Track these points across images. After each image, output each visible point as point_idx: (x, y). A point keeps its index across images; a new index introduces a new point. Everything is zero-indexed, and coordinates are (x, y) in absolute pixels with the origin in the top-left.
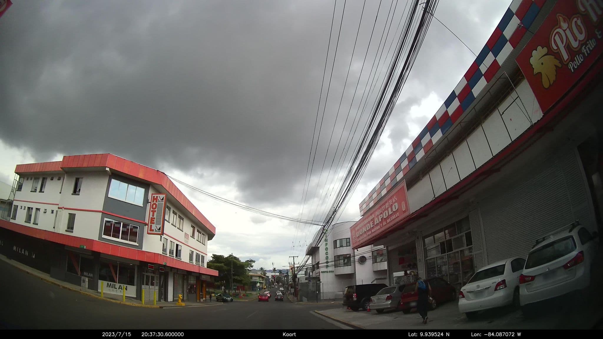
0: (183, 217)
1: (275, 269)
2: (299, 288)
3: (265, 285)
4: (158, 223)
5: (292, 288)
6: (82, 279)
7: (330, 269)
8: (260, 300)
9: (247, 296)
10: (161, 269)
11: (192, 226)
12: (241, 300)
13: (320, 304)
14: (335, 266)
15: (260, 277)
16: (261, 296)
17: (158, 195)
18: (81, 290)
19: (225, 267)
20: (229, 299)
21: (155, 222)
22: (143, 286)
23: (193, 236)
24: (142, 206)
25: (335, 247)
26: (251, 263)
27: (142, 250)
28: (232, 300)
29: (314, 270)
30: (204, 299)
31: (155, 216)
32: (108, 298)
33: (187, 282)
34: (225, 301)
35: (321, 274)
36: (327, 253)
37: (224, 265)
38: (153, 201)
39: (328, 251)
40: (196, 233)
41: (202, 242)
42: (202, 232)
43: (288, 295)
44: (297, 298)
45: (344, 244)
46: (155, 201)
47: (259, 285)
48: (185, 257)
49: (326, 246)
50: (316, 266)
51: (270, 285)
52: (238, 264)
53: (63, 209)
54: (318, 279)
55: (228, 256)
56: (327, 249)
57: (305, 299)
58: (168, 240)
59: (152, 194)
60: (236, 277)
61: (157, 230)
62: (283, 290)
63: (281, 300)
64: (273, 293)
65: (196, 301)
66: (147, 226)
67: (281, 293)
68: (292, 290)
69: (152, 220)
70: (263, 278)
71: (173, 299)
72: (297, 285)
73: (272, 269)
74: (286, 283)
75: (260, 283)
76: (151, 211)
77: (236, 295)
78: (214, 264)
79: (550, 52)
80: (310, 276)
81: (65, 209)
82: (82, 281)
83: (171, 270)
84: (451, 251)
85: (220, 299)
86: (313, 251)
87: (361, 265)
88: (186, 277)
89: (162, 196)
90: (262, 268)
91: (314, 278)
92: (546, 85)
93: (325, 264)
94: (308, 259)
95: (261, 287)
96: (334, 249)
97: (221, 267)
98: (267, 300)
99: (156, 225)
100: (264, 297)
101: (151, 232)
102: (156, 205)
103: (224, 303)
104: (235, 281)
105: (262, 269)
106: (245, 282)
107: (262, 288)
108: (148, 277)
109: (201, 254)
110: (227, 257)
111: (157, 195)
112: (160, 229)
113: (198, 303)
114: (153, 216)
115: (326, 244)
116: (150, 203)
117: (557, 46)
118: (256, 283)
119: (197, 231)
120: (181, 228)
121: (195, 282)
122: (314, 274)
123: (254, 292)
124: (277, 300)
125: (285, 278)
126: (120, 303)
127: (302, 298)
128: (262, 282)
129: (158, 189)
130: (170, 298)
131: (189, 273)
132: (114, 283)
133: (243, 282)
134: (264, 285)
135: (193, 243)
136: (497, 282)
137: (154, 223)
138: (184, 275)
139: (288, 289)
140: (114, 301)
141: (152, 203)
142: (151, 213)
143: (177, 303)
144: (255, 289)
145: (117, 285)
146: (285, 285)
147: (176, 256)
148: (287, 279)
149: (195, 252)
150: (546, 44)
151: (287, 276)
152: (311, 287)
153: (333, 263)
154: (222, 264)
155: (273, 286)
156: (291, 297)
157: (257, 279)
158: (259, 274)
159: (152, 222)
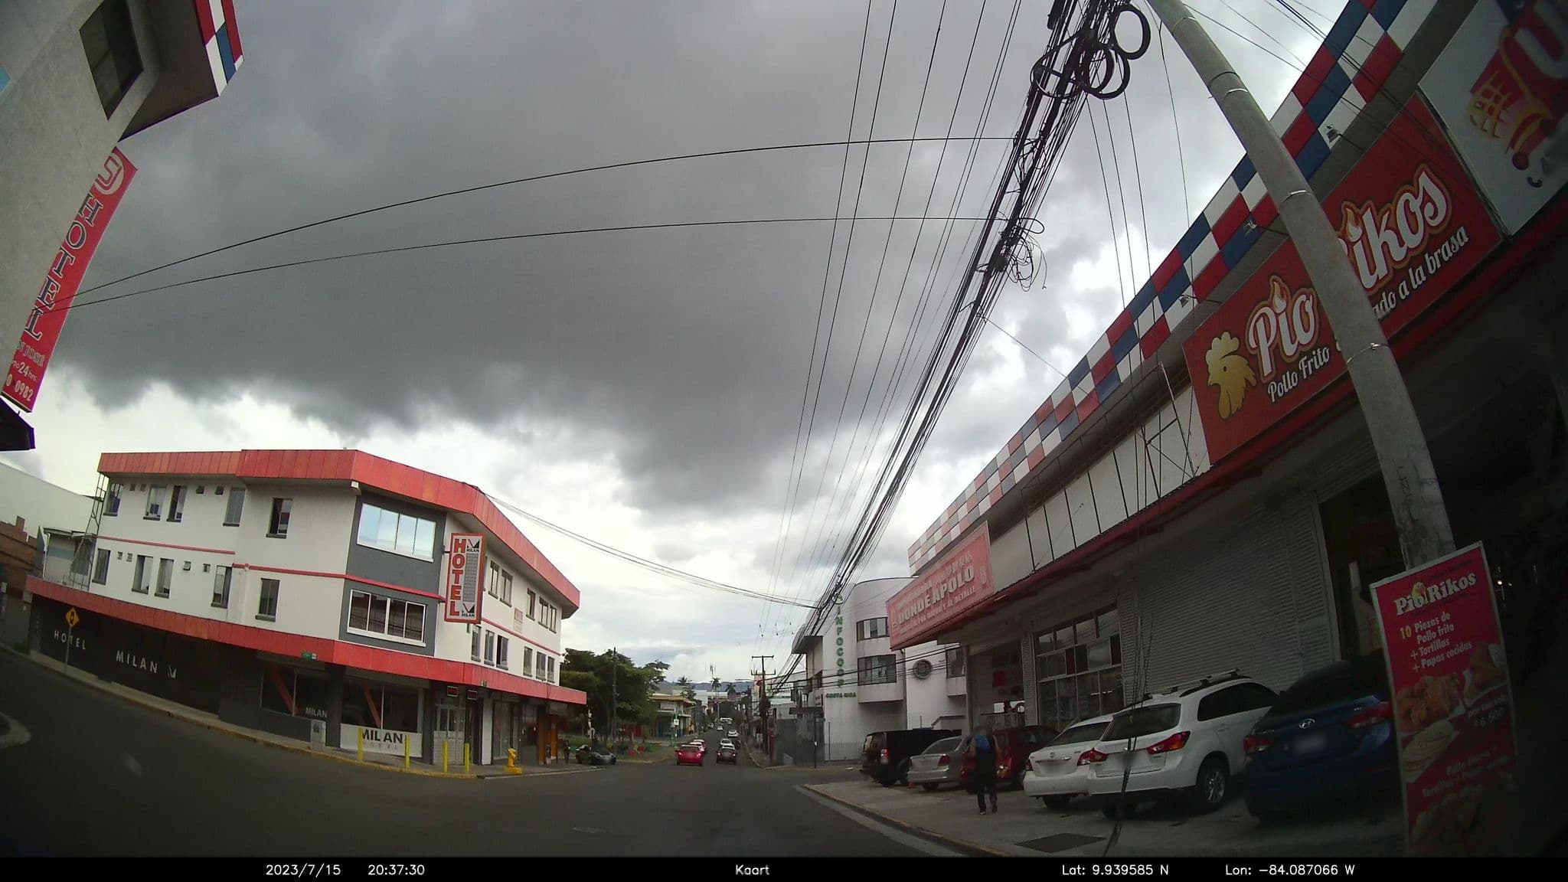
0: (512, 575)
1: (716, 680)
2: (775, 733)
3: (692, 723)
4: (468, 597)
5: (758, 731)
6: (312, 726)
7: (846, 689)
8: (682, 761)
9: (647, 750)
10: (473, 695)
11: (530, 592)
12: (635, 761)
13: (821, 769)
14: (858, 683)
15: (679, 702)
16: (684, 750)
17: (467, 537)
18: (309, 748)
19: (598, 680)
20: (607, 758)
21: (461, 594)
22: (436, 734)
23: (531, 615)
24: (432, 561)
25: (860, 637)
26: (660, 670)
27: (435, 657)
28: (613, 761)
29: (811, 691)
30: (553, 758)
31: (461, 583)
32: (375, 762)
33: (520, 719)
34: (596, 762)
35: (826, 701)
36: (840, 652)
37: (596, 675)
38: (456, 551)
39: (843, 647)
40: (538, 605)
41: (549, 626)
42: (550, 603)
43: (750, 748)
44: (769, 756)
45: (881, 631)
46: (460, 549)
47: (678, 724)
48: (515, 665)
49: (838, 634)
50: (816, 680)
51: (704, 723)
52: (628, 671)
53: (247, 569)
54: (819, 712)
55: (604, 653)
56: (840, 641)
57: (788, 759)
58: (482, 629)
59: (453, 534)
60: (623, 705)
61: (465, 612)
62: (736, 735)
63: (732, 761)
64: (712, 743)
65: (538, 763)
66: (444, 604)
67: (731, 744)
68: (759, 737)
69: (455, 590)
70: (687, 705)
71: (492, 758)
72: (772, 726)
73: (709, 680)
74: (745, 719)
75: (679, 718)
76: (451, 572)
77: (623, 749)
78: (571, 672)
79: (1243, 351)
80: (801, 705)
81: (251, 568)
82: (312, 730)
83: (489, 696)
84: (1085, 670)
85: (587, 758)
86: (807, 645)
87: (922, 682)
88: (516, 708)
89: (475, 539)
90: (683, 679)
91: (809, 710)
92: (1224, 413)
93: (837, 679)
94: (797, 662)
95: (682, 727)
96: (857, 641)
97: (589, 680)
98: (697, 762)
99: (465, 603)
100: (690, 755)
101: (453, 616)
102: (462, 557)
103: (598, 768)
104: (622, 713)
105: (683, 682)
106: (644, 716)
107: (684, 730)
108: (444, 713)
109: (548, 654)
110: (600, 655)
111: (464, 537)
112: (472, 610)
113: (541, 766)
114: (457, 581)
115: (840, 630)
116: (448, 554)
117: (1257, 343)
118: (669, 718)
119: (540, 602)
120: (507, 600)
121: (535, 719)
122: (809, 701)
123: (664, 742)
124: (721, 760)
125: (741, 706)
126: (401, 771)
127: (783, 756)
128: (684, 715)
129: (466, 523)
130: (486, 758)
131: (525, 699)
132: (375, 729)
133: (640, 716)
134: (689, 722)
135: (532, 629)
136: (1082, 753)
137: (459, 598)
138: (512, 705)
139: (749, 733)
140: (387, 767)
141: (454, 554)
142: (453, 576)
143: (505, 767)
144: (667, 733)
145: (382, 733)
146: (743, 724)
147: (498, 662)
148: (746, 708)
149: (535, 650)
150: (1240, 334)
151: (747, 701)
152: (803, 731)
153: (855, 676)
154: (591, 674)
155: (712, 726)
156: (756, 755)
157: (674, 709)
158: (677, 693)
159: (455, 595)
